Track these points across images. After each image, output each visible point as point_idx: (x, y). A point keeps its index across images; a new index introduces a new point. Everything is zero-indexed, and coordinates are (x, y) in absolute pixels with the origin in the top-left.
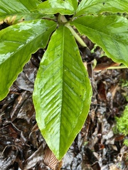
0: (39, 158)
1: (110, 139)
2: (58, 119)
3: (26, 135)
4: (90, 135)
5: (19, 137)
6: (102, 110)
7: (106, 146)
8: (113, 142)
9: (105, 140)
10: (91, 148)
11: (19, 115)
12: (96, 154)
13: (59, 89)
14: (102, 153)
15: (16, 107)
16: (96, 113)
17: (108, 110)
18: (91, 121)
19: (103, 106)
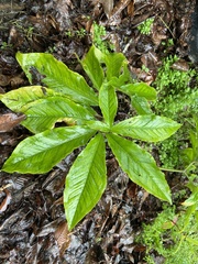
0: (52, 230)
1: (129, 246)
2: (78, 198)
3: (48, 206)
4: (105, 232)
5: (42, 206)
6: (128, 209)
7: (122, 253)
8: (131, 250)
9: (123, 246)
10: (104, 247)
11: (48, 188)
12: (107, 257)
13: (85, 177)
14: (114, 259)
15: (48, 180)
16: (119, 209)
17: (134, 212)
18: (110, 215)
19: (129, 205)
